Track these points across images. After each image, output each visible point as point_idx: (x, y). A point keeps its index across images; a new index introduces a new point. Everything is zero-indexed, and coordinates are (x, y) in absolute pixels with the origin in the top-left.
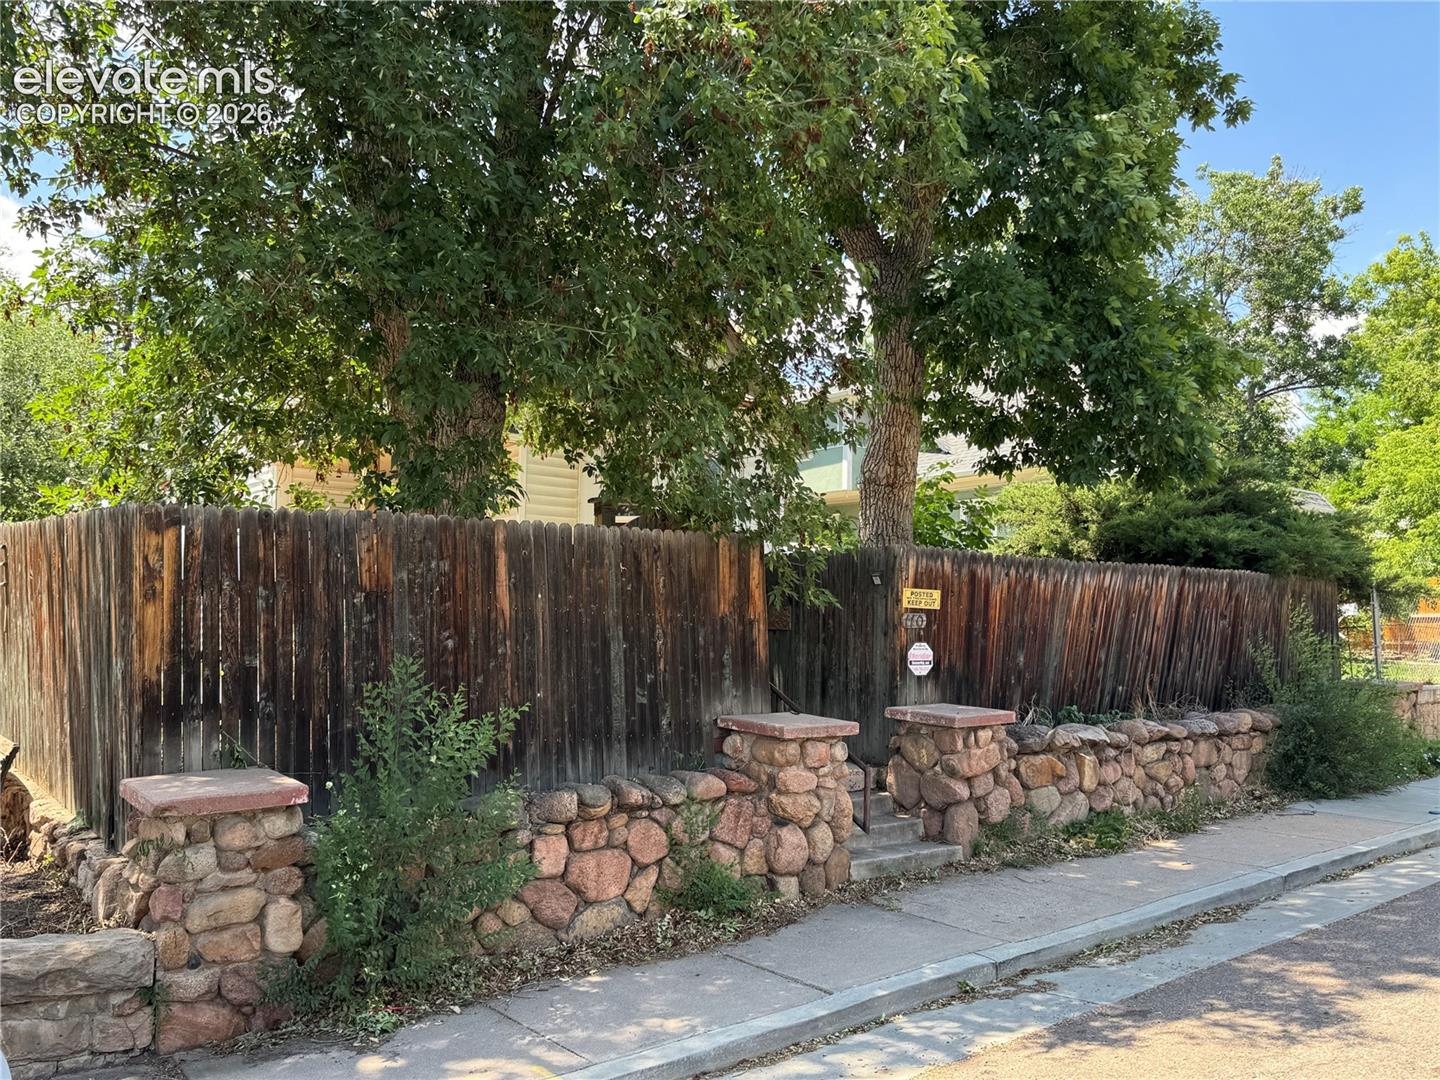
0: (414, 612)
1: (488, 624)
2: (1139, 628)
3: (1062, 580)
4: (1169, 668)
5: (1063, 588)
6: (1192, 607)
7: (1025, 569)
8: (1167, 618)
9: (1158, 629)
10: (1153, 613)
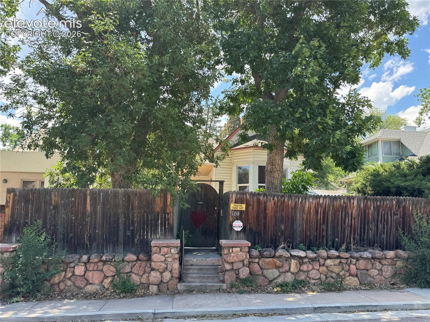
0: (65, 210)
1: (84, 213)
2: (343, 218)
3: (299, 201)
4: (364, 233)
5: (299, 204)
6: (374, 211)
7: (281, 197)
8: (359, 214)
9: (355, 218)
10: (350, 213)
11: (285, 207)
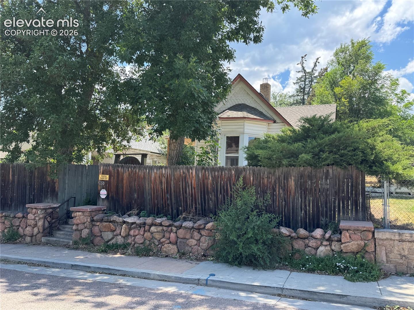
1: (8, 181)
2: (184, 187)
3: (146, 172)
4: (205, 203)
5: (147, 174)
6: (213, 181)
7: (134, 169)
8: (198, 184)
9: (194, 188)
10: (190, 182)
11: (136, 177)
